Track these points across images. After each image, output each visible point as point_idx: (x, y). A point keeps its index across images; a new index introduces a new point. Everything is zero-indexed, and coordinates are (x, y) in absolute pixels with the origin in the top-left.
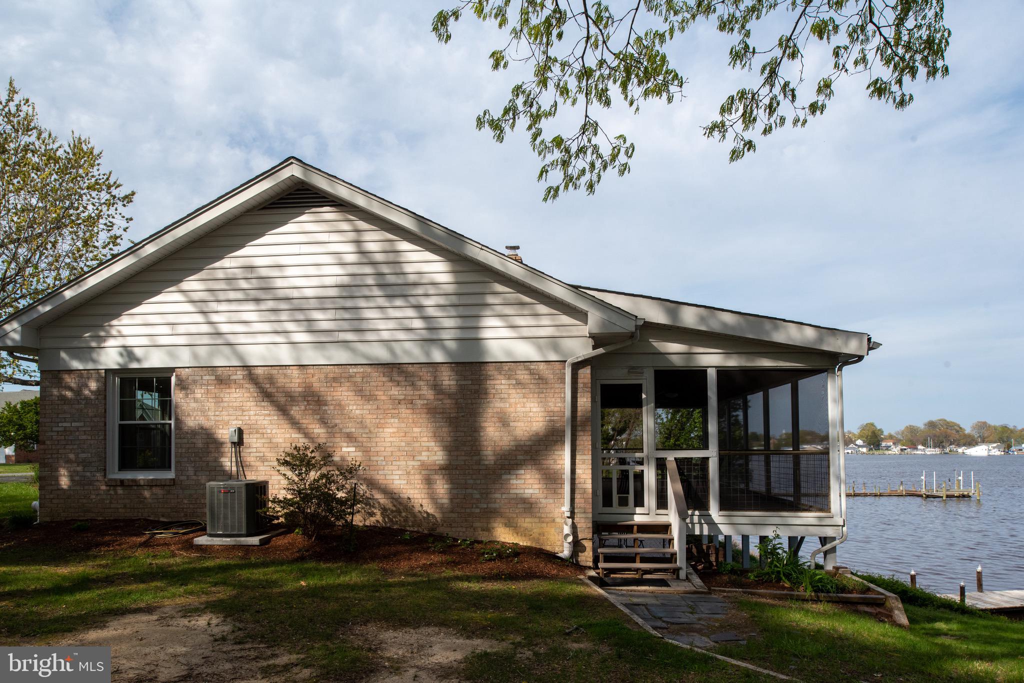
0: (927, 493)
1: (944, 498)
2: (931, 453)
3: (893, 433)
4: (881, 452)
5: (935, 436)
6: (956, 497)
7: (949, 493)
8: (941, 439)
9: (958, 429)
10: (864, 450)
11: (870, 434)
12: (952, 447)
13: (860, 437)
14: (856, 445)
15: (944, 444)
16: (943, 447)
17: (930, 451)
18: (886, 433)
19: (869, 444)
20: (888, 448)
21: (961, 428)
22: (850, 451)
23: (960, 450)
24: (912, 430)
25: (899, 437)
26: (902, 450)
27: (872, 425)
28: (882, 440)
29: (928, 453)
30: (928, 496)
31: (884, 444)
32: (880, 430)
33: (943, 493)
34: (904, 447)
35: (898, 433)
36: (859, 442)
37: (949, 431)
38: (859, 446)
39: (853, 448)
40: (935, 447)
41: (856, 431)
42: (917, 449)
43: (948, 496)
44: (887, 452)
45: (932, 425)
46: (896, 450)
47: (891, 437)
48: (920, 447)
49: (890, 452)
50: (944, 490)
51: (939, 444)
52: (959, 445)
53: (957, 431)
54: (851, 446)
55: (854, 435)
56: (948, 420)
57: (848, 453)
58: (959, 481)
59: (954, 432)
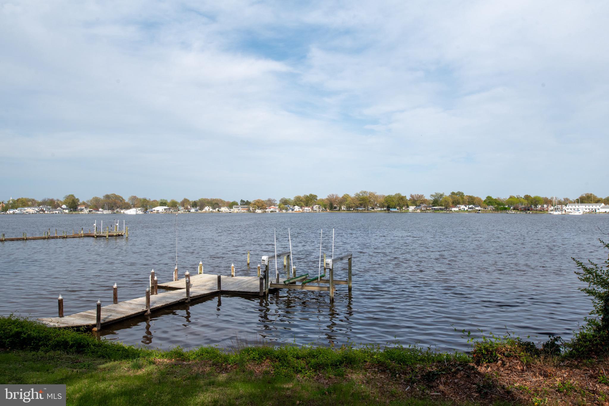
0: (97, 235)
1: (107, 237)
2: (106, 213)
3: (85, 201)
4: (77, 212)
5: (109, 203)
6: (115, 236)
7: (110, 234)
8: (112, 205)
9: (121, 199)
10: (67, 211)
11: (71, 201)
12: (118, 209)
13: (65, 203)
14: (62, 208)
15: (114, 208)
16: (113, 210)
17: (106, 212)
18: (81, 201)
19: (70, 208)
20: (82, 210)
21: (123, 199)
22: (57, 212)
23: (122, 211)
24: (96, 200)
25: (89, 204)
26: (90, 211)
27: (73, 196)
28: (79, 205)
29: (105, 213)
30: (97, 237)
31: (79, 208)
32: (77, 199)
33: (107, 234)
34: (91, 210)
35: (88, 201)
36: (64, 206)
37: (117, 201)
38: (64, 209)
39: (60, 210)
40: (109, 210)
41: (62, 199)
42: (98, 210)
43: (109, 236)
44: (80, 213)
45: (107, 197)
46: (86, 211)
47: (84, 204)
48: (100, 210)
49: (82, 212)
50: (107, 232)
51: (111, 208)
52: (122, 209)
53: (121, 201)
54: (58, 209)
55: (61, 202)
56: (117, 194)
57: (56, 213)
58: (117, 226)
59: (119, 201)
